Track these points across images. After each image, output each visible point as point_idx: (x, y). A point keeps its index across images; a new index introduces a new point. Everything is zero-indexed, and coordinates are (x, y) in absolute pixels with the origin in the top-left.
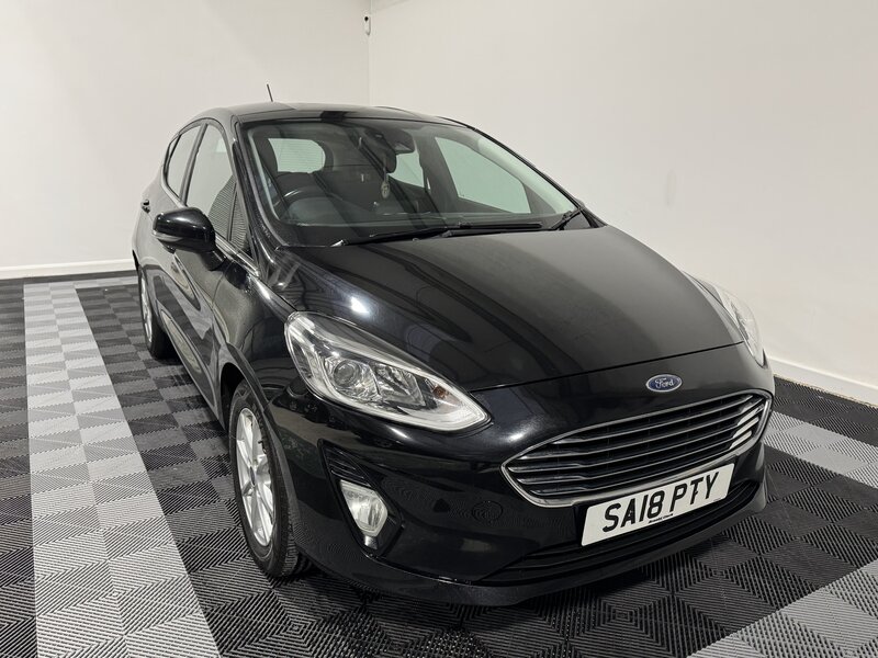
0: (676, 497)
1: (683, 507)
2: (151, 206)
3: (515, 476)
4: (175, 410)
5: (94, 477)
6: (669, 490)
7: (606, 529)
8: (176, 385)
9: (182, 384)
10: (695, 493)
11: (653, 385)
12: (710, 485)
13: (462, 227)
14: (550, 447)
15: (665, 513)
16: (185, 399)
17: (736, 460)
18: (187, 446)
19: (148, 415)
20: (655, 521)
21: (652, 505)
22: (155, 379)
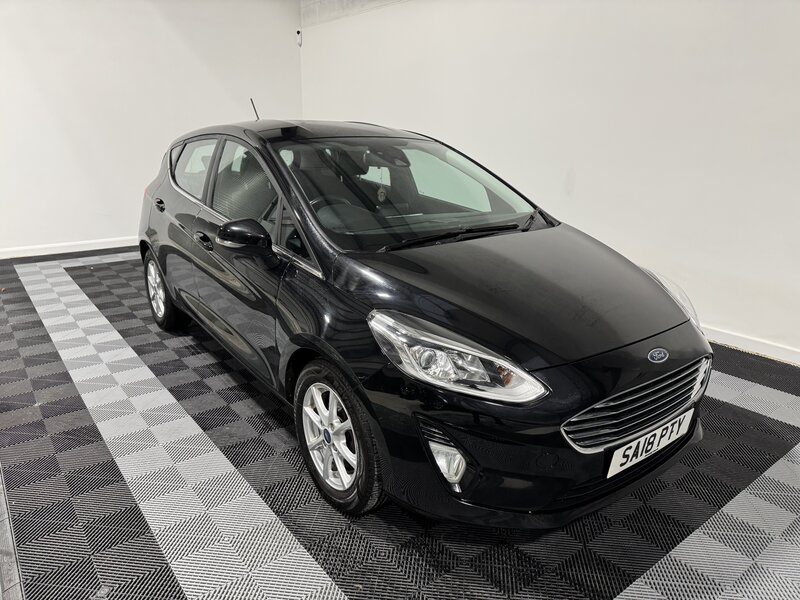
0: (662, 436)
1: (665, 442)
2: (166, 205)
3: (567, 433)
4: (203, 377)
6: (658, 432)
7: (622, 465)
8: (193, 354)
9: (198, 353)
10: (672, 432)
11: (652, 358)
12: (680, 425)
13: (469, 231)
14: (594, 410)
15: (655, 448)
16: (208, 366)
17: (696, 405)
18: (228, 408)
19: (182, 382)
20: (649, 454)
21: (649, 444)
22: (174, 350)
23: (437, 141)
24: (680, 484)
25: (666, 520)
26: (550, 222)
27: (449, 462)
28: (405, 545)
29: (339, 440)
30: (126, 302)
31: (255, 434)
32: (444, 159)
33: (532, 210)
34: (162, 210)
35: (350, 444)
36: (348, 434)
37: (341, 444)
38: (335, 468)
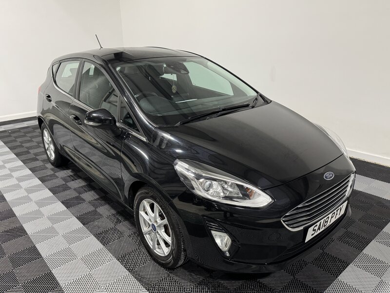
0: (332, 217)
1: (333, 220)
3: (284, 221)
4: (80, 193)
5: (61, 233)
6: (330, 216)
8: (73, 180)
9: (76, 179)
10: (337, 214)
11: (326, 177)
12: (340, 210)
15: (329, 224)
16: (82, 187)
17: (348, 199)
18: (96, 211)
19: (68, 197)
20: (326, 227)
21: (325, 222)
22: (62, 178)
23: (202, 57)
24: (340, 239)
25: (334, 259)
26: (266, 101)
27: (222, 240)
28: (200, 284)
29: (161, 230)
30: (32, 151)
31: (112, 225)
32: (207, 67)
33: (256, 94)
34: (50, 101)
35: (167, 232)
36: (166, 227)
37: (162, 232)
38: (159, 244)
